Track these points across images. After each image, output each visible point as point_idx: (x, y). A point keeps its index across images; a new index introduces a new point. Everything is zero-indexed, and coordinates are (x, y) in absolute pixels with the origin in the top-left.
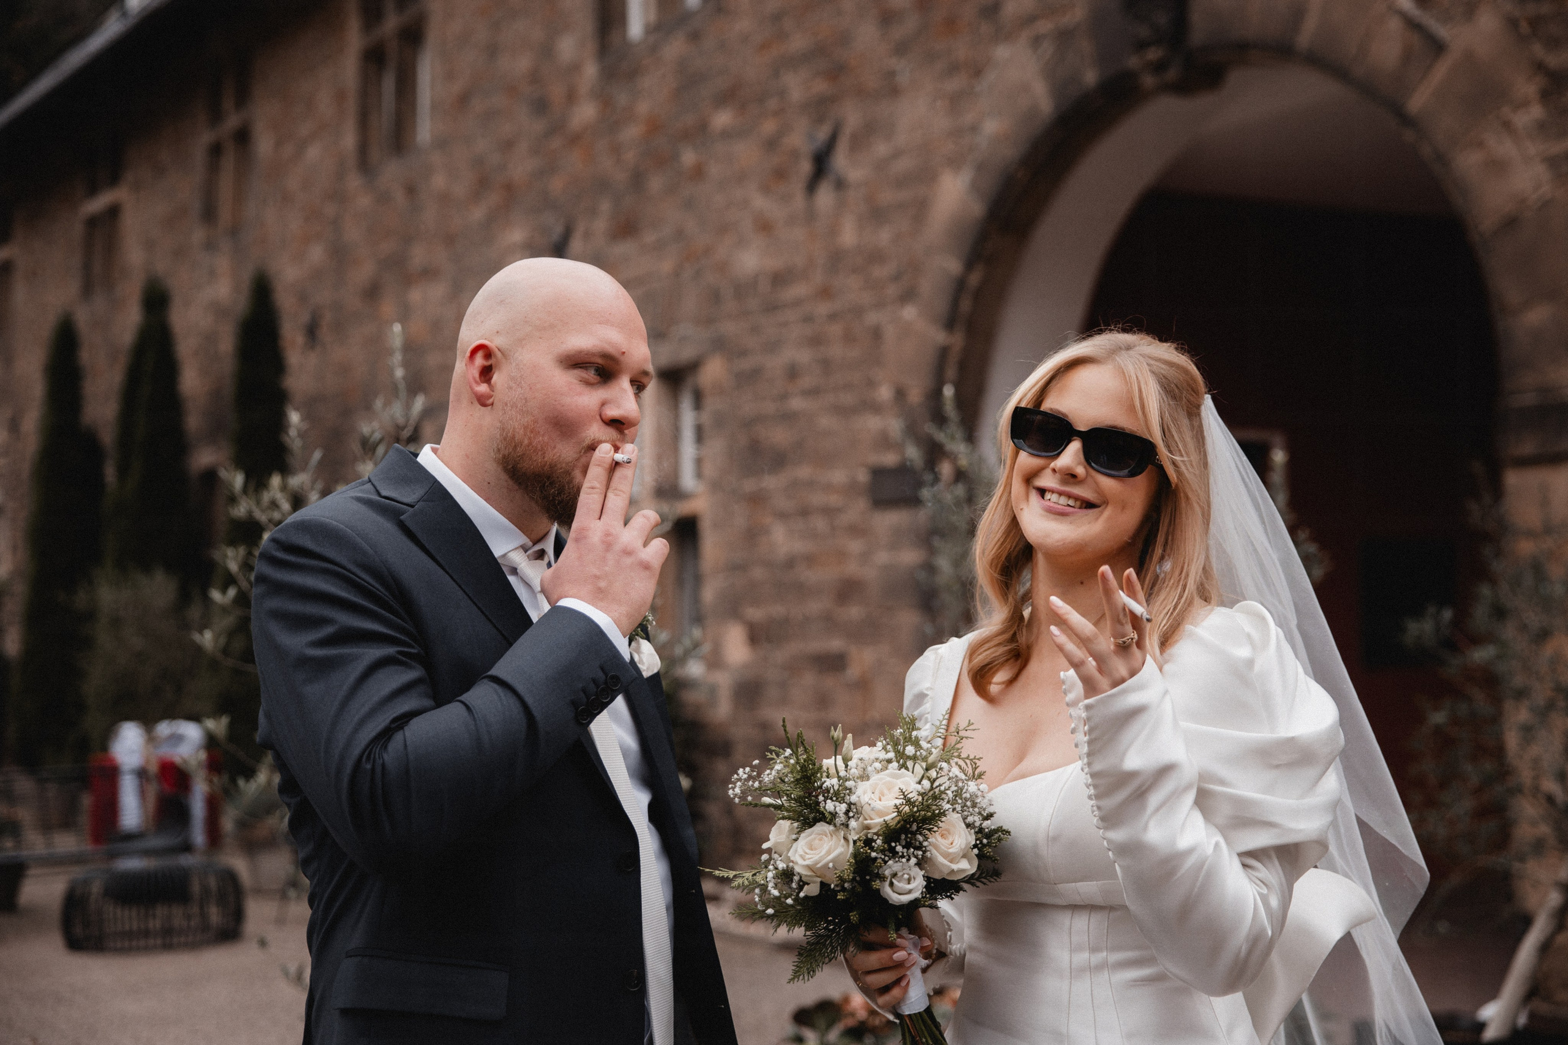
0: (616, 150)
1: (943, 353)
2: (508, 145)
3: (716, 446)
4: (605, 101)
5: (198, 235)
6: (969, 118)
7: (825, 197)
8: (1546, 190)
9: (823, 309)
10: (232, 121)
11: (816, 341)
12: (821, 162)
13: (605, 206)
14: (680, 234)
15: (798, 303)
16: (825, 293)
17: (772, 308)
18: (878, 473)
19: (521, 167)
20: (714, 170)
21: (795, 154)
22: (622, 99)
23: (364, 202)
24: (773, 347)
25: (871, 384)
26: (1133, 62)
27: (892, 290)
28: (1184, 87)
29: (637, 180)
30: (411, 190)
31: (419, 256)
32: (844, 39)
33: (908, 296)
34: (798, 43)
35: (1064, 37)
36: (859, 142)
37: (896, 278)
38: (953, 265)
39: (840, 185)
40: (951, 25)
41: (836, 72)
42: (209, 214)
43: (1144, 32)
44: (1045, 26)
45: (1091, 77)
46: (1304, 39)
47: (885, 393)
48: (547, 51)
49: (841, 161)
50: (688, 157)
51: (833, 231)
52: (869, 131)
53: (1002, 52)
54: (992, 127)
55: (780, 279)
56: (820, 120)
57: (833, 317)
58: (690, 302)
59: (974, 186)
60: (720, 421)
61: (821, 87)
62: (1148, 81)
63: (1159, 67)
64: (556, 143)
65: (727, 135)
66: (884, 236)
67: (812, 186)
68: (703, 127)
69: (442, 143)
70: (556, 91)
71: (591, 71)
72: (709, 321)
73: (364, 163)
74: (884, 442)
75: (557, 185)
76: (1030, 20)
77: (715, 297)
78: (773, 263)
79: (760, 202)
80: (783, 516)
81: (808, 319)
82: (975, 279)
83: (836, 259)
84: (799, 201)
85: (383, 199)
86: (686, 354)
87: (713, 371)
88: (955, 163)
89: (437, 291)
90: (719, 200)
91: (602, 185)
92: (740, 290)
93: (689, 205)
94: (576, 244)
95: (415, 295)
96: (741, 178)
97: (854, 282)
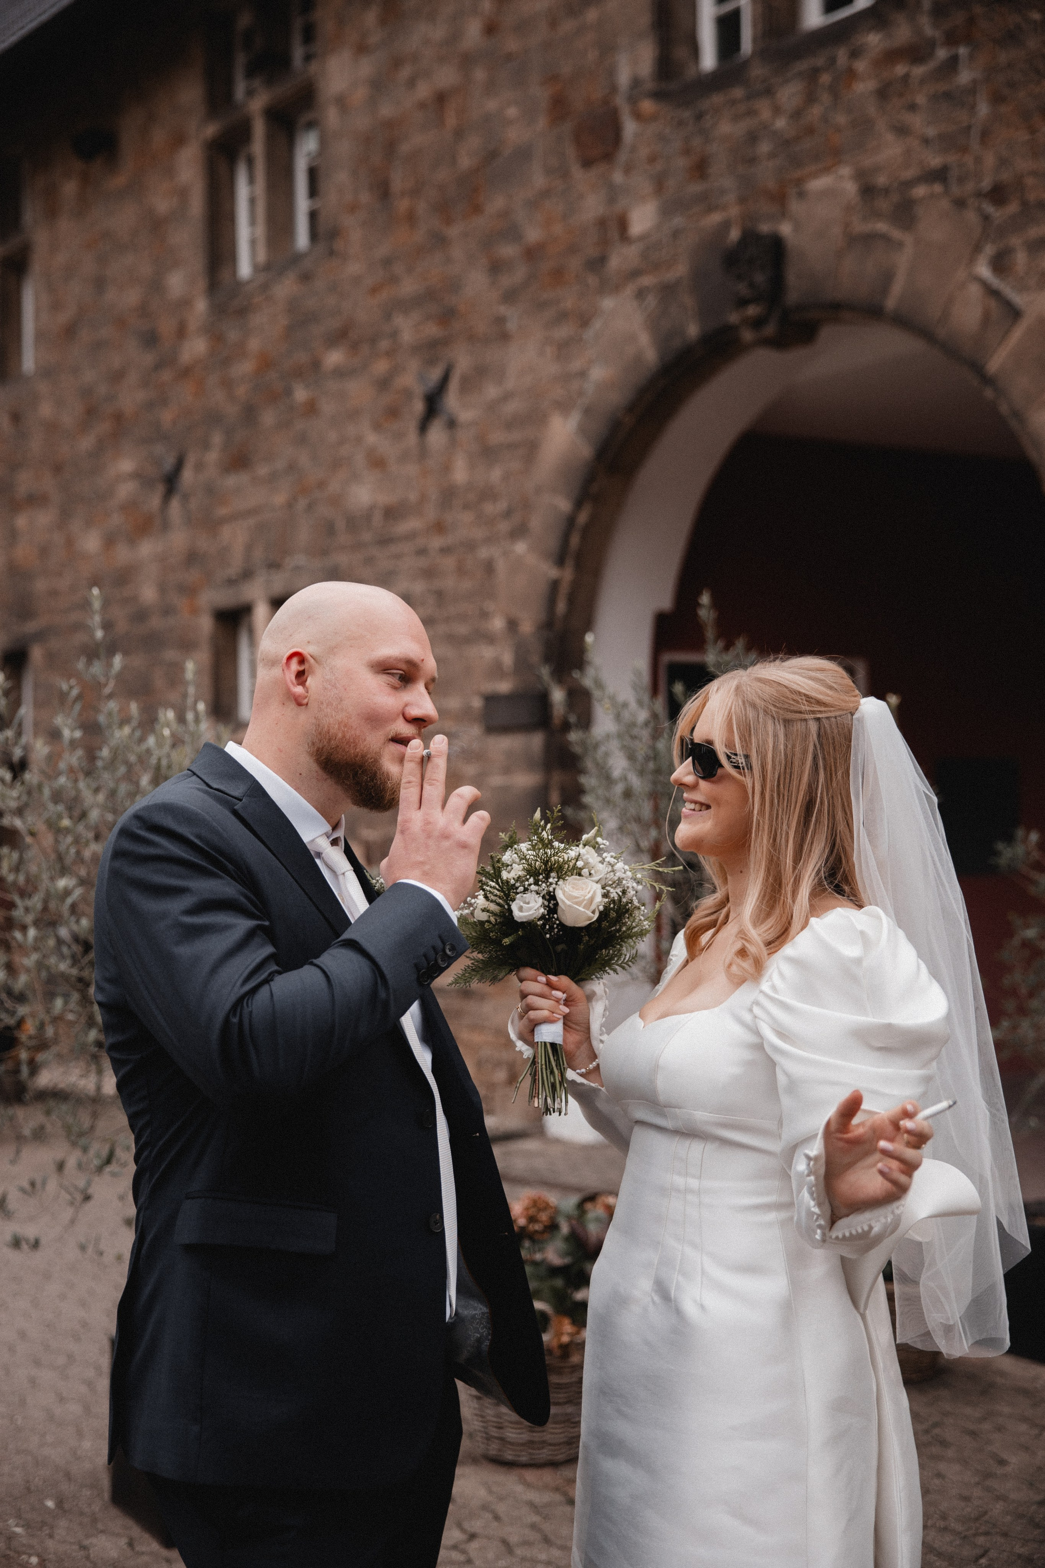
0: (227, 384)
1: (555, 585)
2: (117, 377)
4: (217, 338)
6: (576, 365)
7: (437, 435)
9: (436, 542)
11: (428, 571)
12: (433, 402)
13: (217, 439)
14: (292, 467)
15: (411, 536)
16: (439, 527)
17: (385, 541)
18: (491, 700)
19: (131, 398)
20: (328, 407)
21: (407, 394)
22: (233, 335)
25: (485, 615)
26: (734, 318)
27: (504, 527)
28: (780, 342)
29: (250, 414)
30: (16, 418)
31: (25, 482)
32: (454, 285)
33: (519, 532)
34: (409, 287)
35: (667, 291)
36: (469, 385)
37: (508, 514)
38: (564, 505)
39: (452, 424)
40: (558, 275)
41: (447, 316)
43: (742, 289)
44: (647, 281)
45: (693, 330)
46: (891, 303)
47: (498, 624)
48: (156, 286)
49: (452, 401)
50: (301, 394)
51: (447, 468)
52: (480, 373)
53: (608, 303)
54: (598, 373)
55: (392, 513)
56: (431, 362)
57: (445, 551)
58: (304, 534)
59: (582, 430)
61: (432, 330)
62: (747, 335)
63: (757, 323)
64: (166, 376)
65: (340, 373)
66: (496, 474)
67: (424, 426)
68: (316, 364)
69: (47, 372)
70: (166, 326)
71: (201, 306)
72: (325, 552)
74: (496, 670)
75: (167, 416)
76: (635, 274)
77: (330, 529)
78: (385, 499)
79: (371, 438)
81: (422, 552)
82: (583, 518)
83: (448, 495)
84: (412, 438)
88: (564, 407)
89: (44, 518)
90: (332, 436)
91: (214, 418)
92: (354, 523)
93: (302, 440)
94: (188, 475)
95: (21, 521)
96: (354, 415)
97: (467, 517)
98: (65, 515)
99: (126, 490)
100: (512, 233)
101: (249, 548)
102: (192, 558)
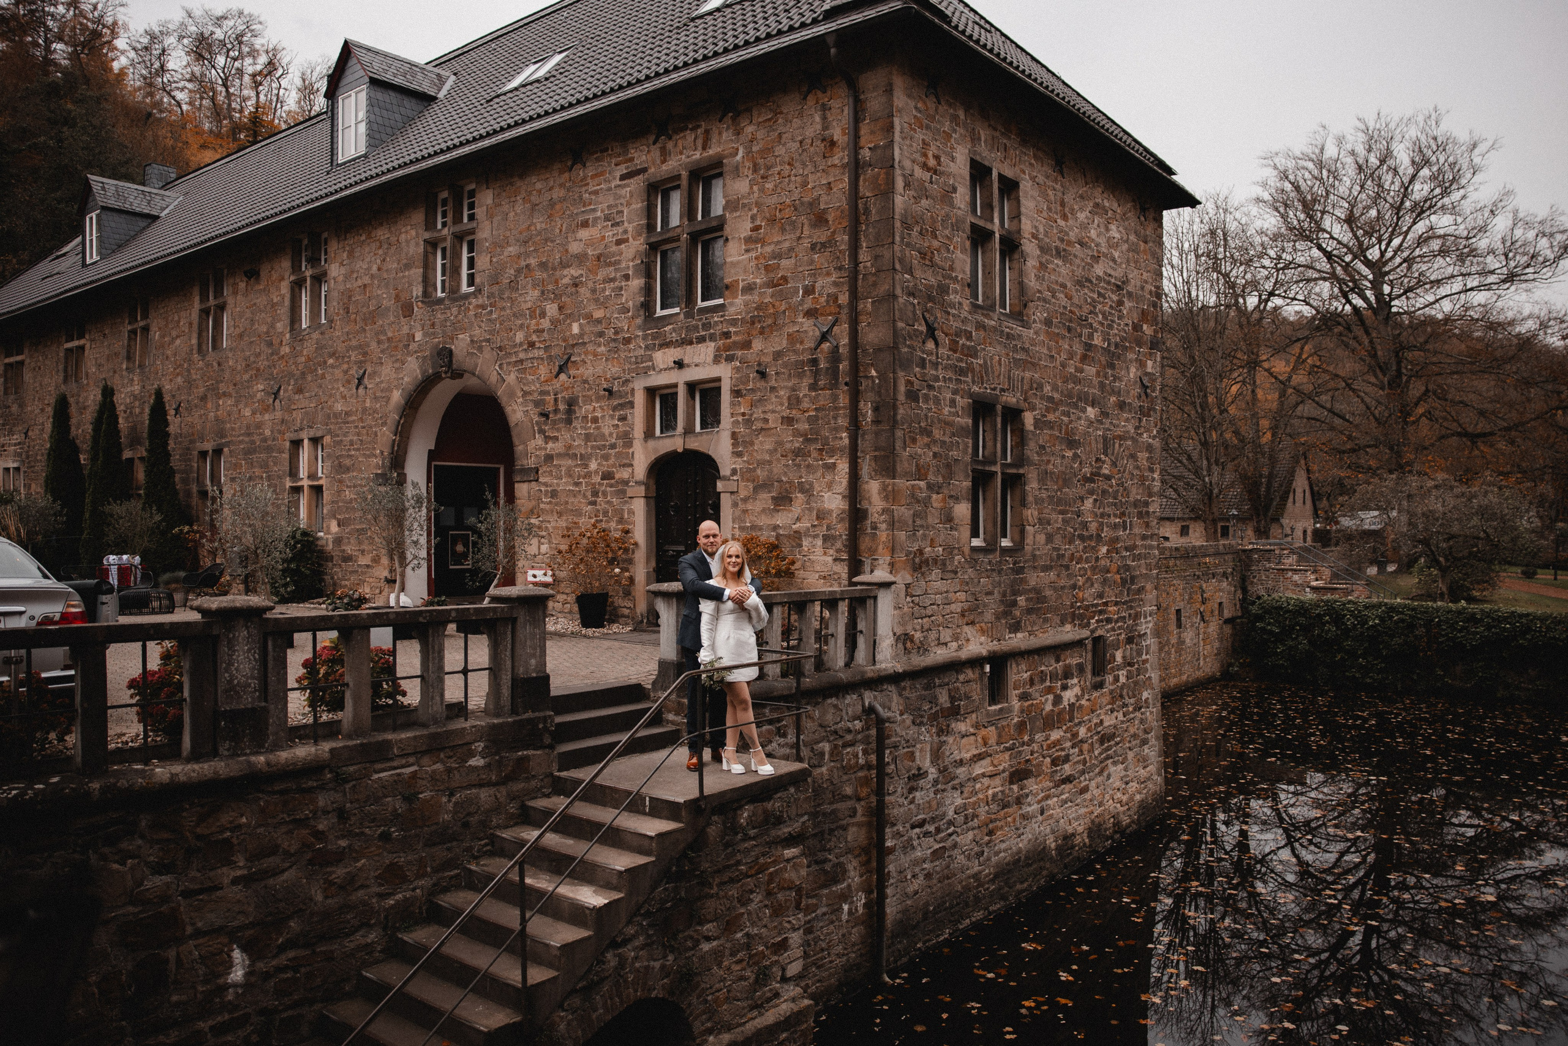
0: (296, 364)
1: (394, 441)
3: (328, 464)
4: (292, 347)
6: (401, 376)
7: (361, 390)
9: (360, 425)
10: (141, 323)
11: (358, 434)
12: (360, 380)
13: (292, 382)
14: (317, 395)
15: (353, 422)
16: (361, 420)
17: (345, 422)
18: (376, 475)
19: (262, 364)
20: (328, 376)
21: (353, 377)
22: (298, 348)
23: (200, 365)
24: (345, 435)
25: (374, 449)
26: (441, 370)
27: (380, 422)
28: (453, 377)
29: (303, 375)
30: (220, 364)
31: (222, 388)
32: (367, 345)
33: (384, 424)
34: (354, 343)
35: (424, 359)
36: (371, 376)
37: (381, 418)
38: (397, 416)
39: (365, 388)
40: (396, 348)
41: (365, 354)
42: (129, 357)
43: (442, 362)
44: (419, 355)
45: (431, 371)
46: (476, 372)
47: (378, 452)
48: (272, 326)
49: (366, 380)
50: (320, 371)
51: (363, 401)
52: (374, 374)
53: (409, 359)
54: (407, 379)
55: (348, 414)
56: (360, 368)
57: (363, 428)
58: (320, 417)
59: (402, 396)
60: (329, 456)
61: (360, 358)
62: (444, 375)
63: (446, 372)
64: (275, 358)
65: (332, 366)
66: (378, 405)
67: (357, 386)
68: (325, 362)
69: (232, 349)
70: (276, 341)
71: (288, 336)
72: (326, 424)
74: (377, 466)
75: (275, 372)
76: (416, 352)
77: (328, 417)
78: (346, 409)
79: (342, 389)
80: (348, 487)
81: (356, 427)
82: (403, 422)
83: (364, 410)
84: (353, 390)
85: (208, 365)
86: (319, 434)
87: (327, 440)
88: (397, 388)
89: (230, 402)
90: (329, 386)
91: (293, 375)
92: (336, 416)
93: (320, 386)
94: (282, 393)
95: (221, 402)
96: (336, 380)
98: (237, 402)
99: (259, 395)
100: (384, 333)
101: (302, 420)
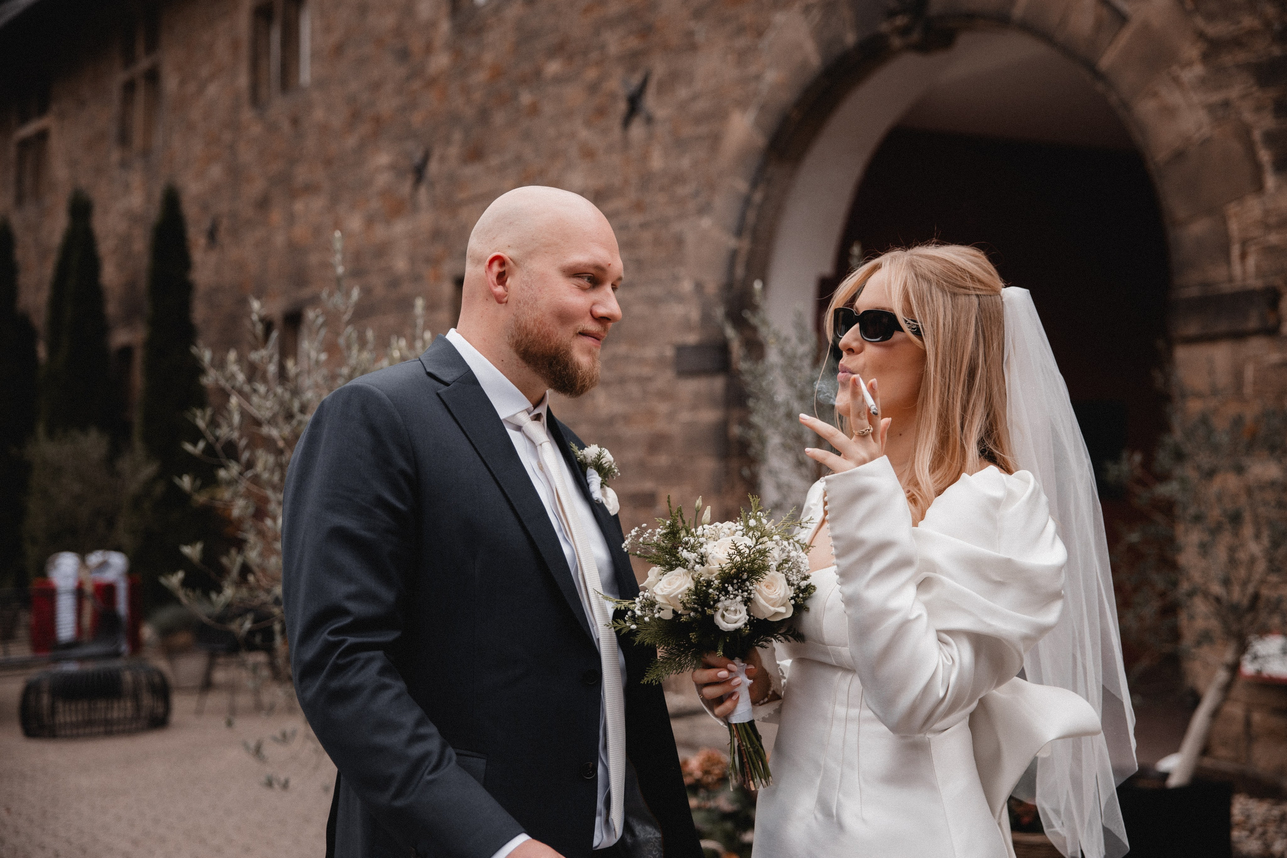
0: (466, 91)
1: (734, 254)
2: (376, 86)
4: (457, 53)
5: (115, 156)
6: (753, 70)
7: (637, 130)
8: (1206, 131)
9: (636, 219)
10: (144, 64)
11: (630, 245)
12: (634, 103)
13: (457, 136)
14: (518, 159)
15: (616, 214)
16: (639, 206)
18: (681, 348)
19: (388, 104)
20: (548, 108)
21: (613, 96)
22: (471, 50)
23: (256, 129)
25: (675, 279)
26: (884, 27)
27: (693, 204)
28: (924, 47)
29: (484, 115)
30: (295, 122)
31: (302, 174)
32: (652, 5)
33: (704, 210)
34: (615, 7)
35: (829, 7)
36: (664, 88)
37: (695, 195)
38: (741, 186)
39: (649, 120)
41: (646, 31)
42: (124, 138)
43: (893, 3)
45: (850, 38)
46: (1018, 12)
47: (687, 286)
48: (408, 11)
49: (650, 101)
50: (526, 98)
51: (645, 157)
52: (673, 78)
53: (780, 18)
54: (772, 76)
55: (600, 195)
56: (633, 69)
57: (644, 226)
59: (757, 123)
61: (634, 43)
62: (896, 42)
63: (905, 31)
64: (416, 85)
65: (558, 80)
66: (685, 162)
67: (627, 122)
68: (539, 72)
69: (320, 84)
70: (416, 44)
71: (445, 26)
73: (256, 99)
74: (685, 324)
75: (417, 118)
78: (595, 185)
79: (584, 134)
81: (624, 227)
82: (757, 197)
83: (646, 180)
84: (616, 132)
85: (271, 129)
88: (742, 104)
89: (318, 203)
90: (552, 132)
91: (455, 119)
93: (527, 136)
94: (433, 167)
95: (299, 206)
96: (569, 114)
97: (661, 198)
98: (335, 200)
99: (383, 179)
102: (437, 235)
